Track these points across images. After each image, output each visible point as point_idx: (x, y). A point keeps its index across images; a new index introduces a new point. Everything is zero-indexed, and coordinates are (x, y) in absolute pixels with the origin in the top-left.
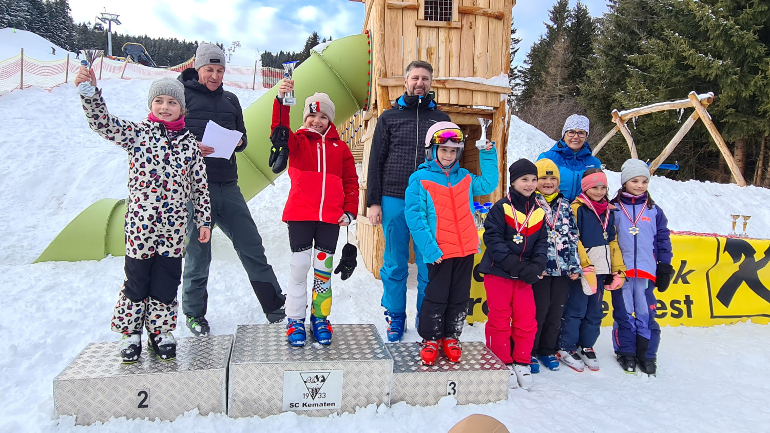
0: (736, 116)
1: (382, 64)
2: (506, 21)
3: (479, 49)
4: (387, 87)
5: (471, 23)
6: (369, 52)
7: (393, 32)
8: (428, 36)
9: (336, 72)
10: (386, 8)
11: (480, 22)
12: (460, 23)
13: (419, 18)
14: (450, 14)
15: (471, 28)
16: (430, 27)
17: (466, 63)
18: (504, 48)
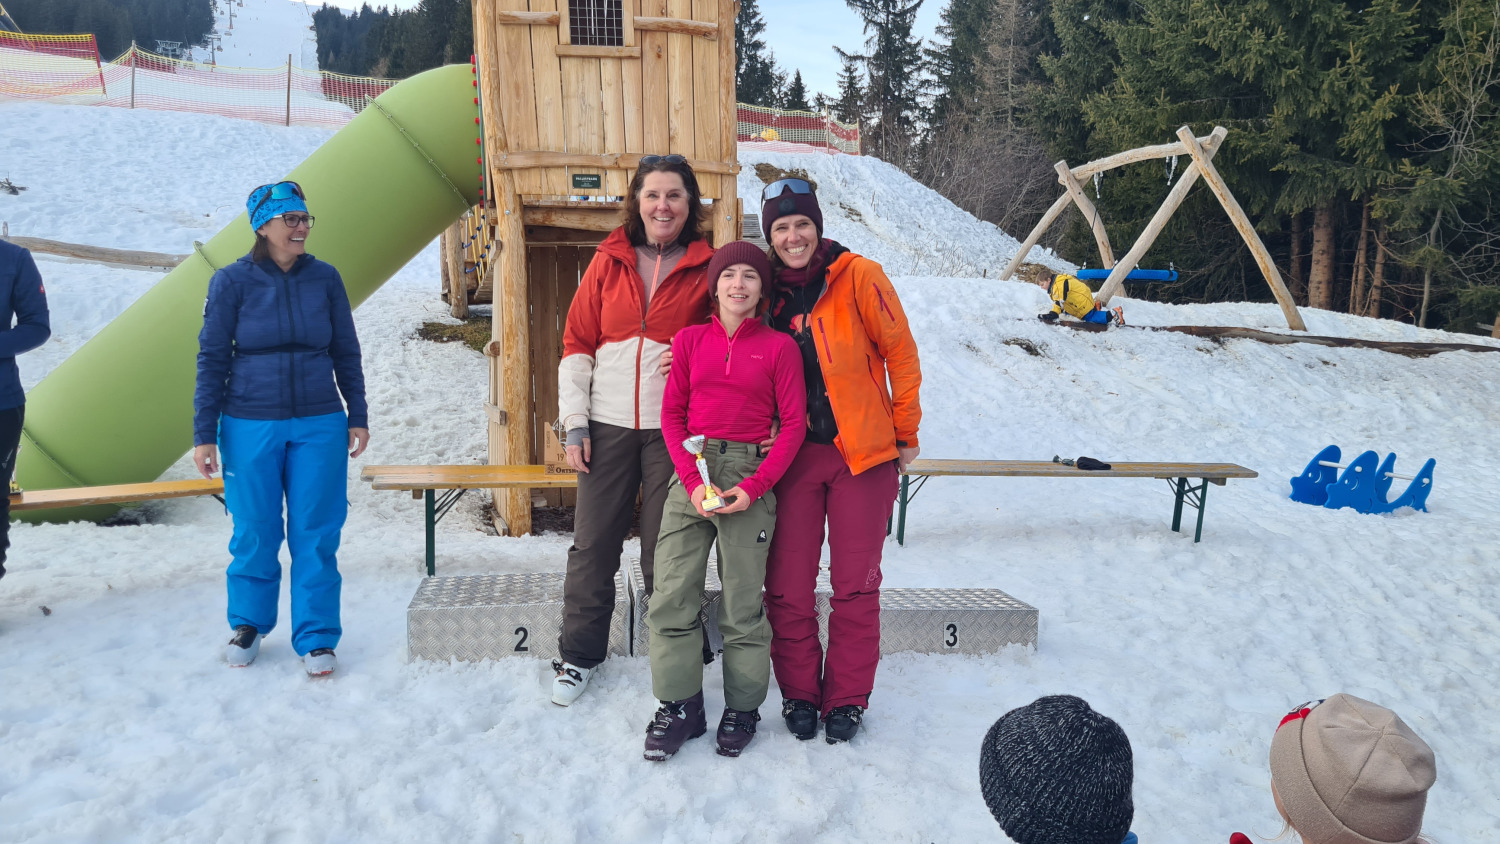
0: (1303, 160)
1: (498, 127)
2: (724, 43)
3: (678, 94)
4: (509, 170)
5: (659, 47)
6: (476, 101)
7: (514, 67)
8: (580, 75)
9: (412, 141)
10: (498, 22)
11: (677, 44)
12: (638, 48)
13: (561, 42)
14: (620, 32)
15: (659, 56)
16: (583, 57)
17: (655, 120)
18: (723, 91)
